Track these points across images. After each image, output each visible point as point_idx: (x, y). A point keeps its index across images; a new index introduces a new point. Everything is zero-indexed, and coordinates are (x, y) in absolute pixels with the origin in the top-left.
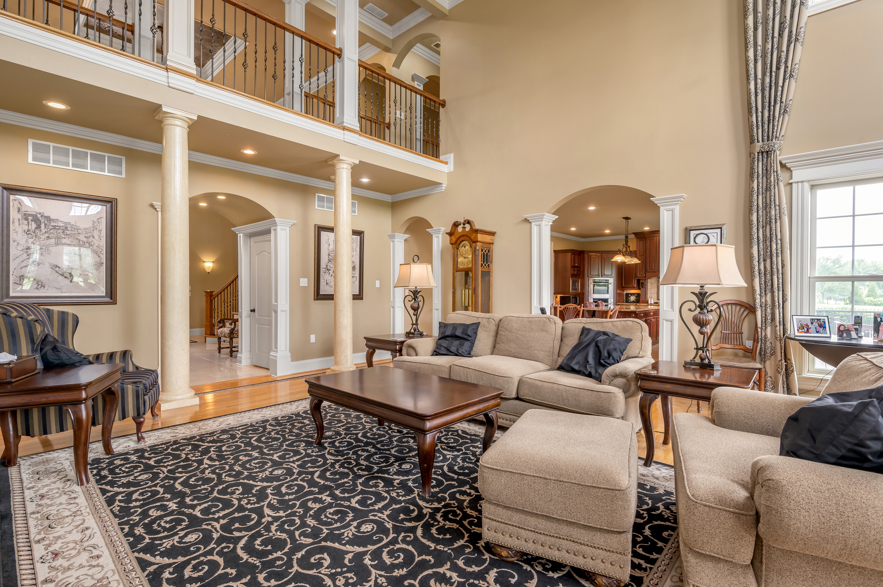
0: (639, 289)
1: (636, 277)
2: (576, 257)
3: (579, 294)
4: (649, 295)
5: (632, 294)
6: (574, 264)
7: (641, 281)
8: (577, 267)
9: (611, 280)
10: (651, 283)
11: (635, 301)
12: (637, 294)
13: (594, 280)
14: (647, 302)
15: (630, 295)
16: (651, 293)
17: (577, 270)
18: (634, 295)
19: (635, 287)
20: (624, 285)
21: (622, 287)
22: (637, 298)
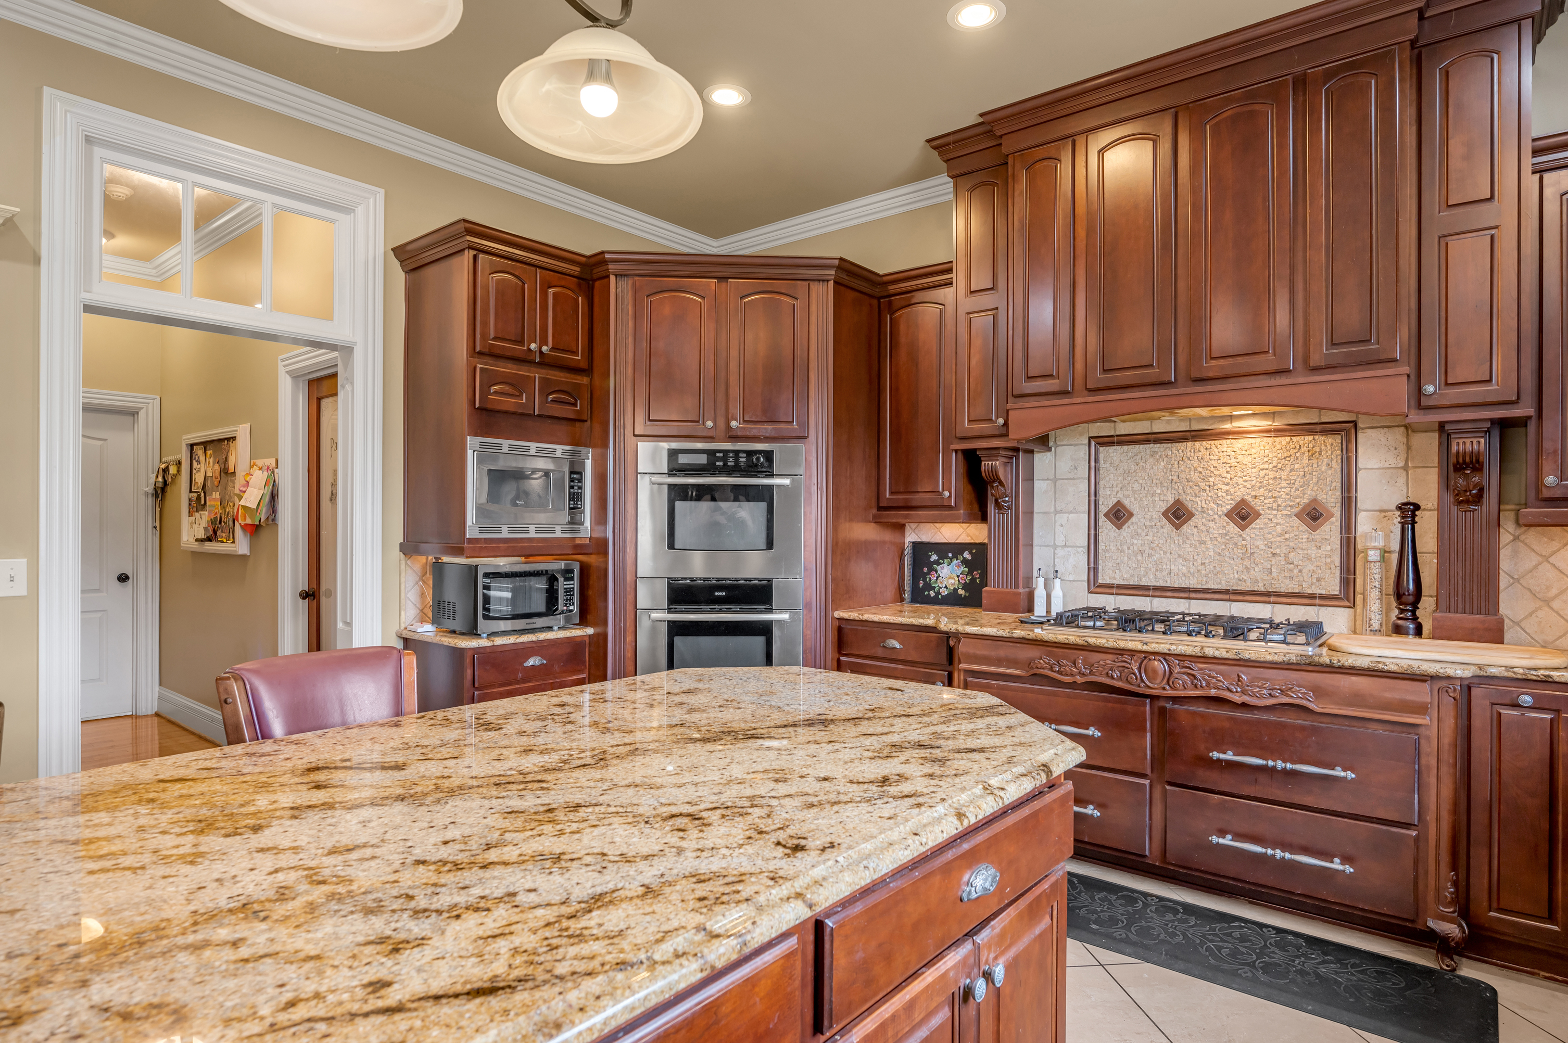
0: (984, 518)
1: (952, 434)
2: (540, 295)
4: (1041, 558)
5: (944, 551)
6: (513, 336)
7: (988, 465)
10: (1055, 480)
11: (961, 592)
12: (970, 553)
13: (673, 454)
14: (1023, 603)
15: (934, 557)
16: (1055, 547)
17: (545, 382)
18: (955, 557)
19: (950, 507)
20: (891, 493)
21: (880, 508)
22: (970, 572)
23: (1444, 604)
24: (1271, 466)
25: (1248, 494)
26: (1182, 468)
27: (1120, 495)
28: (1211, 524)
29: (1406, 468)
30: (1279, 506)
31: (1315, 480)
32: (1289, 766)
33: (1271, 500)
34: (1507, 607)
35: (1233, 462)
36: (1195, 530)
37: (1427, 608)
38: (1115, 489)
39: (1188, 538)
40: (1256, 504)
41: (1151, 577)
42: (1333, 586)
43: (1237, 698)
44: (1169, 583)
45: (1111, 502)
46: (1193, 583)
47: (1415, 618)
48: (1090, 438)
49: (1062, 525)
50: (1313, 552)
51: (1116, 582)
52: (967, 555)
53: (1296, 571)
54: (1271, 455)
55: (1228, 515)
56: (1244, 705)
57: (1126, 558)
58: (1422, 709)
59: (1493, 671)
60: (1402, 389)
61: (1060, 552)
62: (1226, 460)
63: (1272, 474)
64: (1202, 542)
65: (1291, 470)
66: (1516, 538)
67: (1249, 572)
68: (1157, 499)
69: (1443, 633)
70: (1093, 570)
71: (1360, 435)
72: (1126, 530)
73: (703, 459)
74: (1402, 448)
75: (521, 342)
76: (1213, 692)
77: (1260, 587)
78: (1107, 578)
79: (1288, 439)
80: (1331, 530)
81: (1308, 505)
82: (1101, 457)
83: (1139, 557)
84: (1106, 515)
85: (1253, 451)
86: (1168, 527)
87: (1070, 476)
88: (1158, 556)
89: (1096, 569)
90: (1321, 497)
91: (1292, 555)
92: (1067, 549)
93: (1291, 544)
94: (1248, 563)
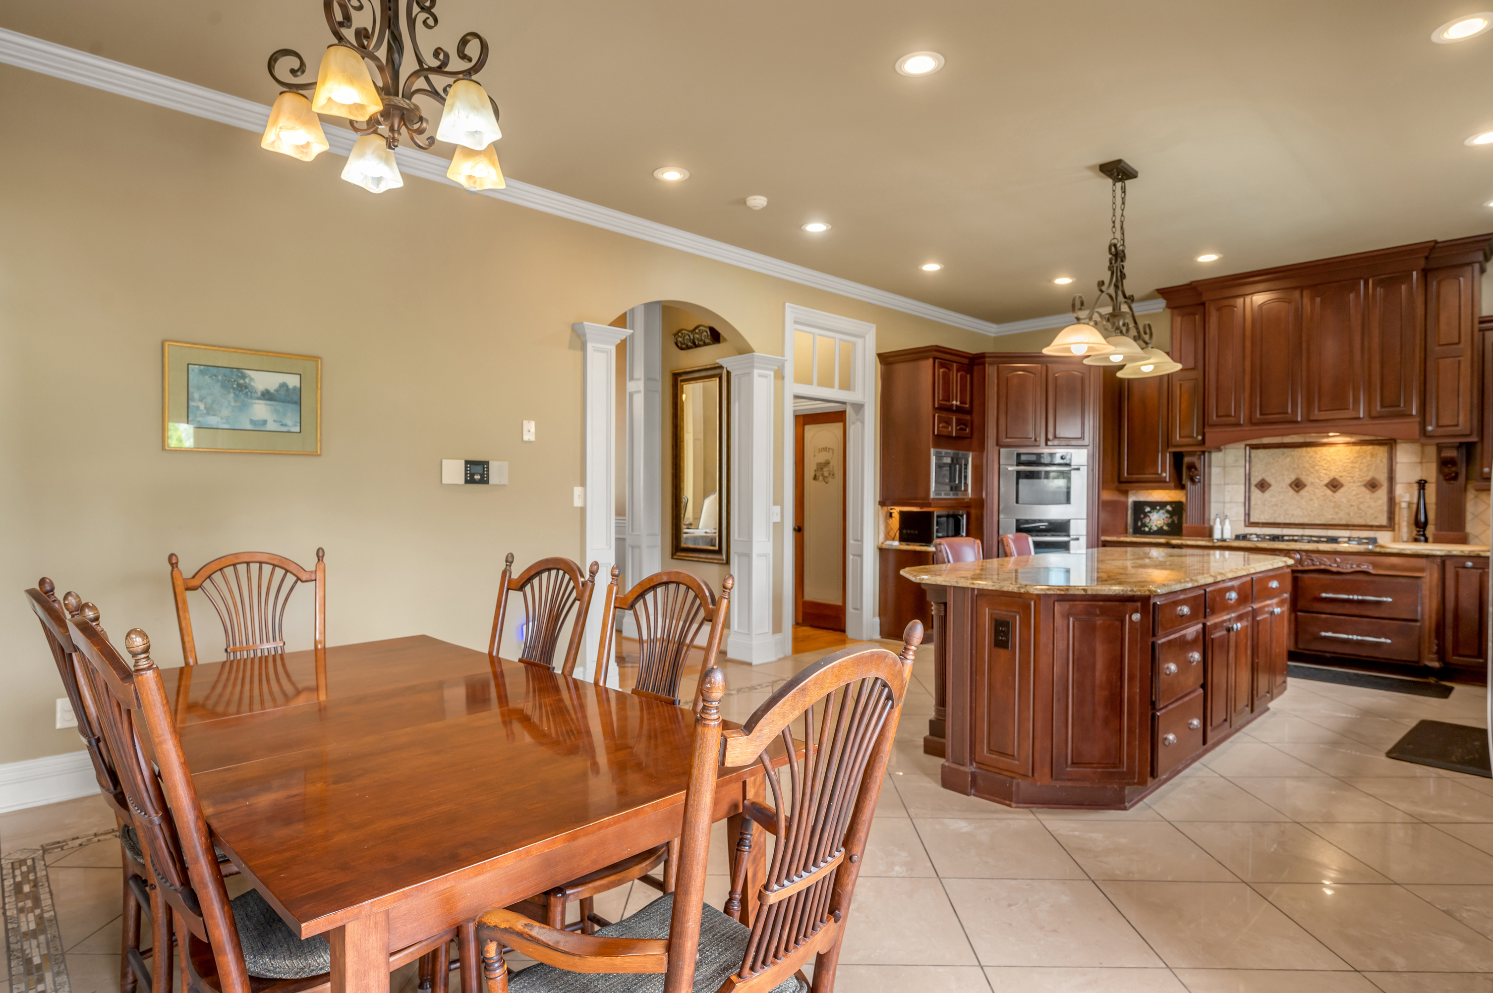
0: (1182, 487)
1: (1168, 443)
2: (955, 376)
3: (966, 506)
4: (1214, 509)
5: (1154, 505)
6: (947, 398)
7: (1187, 460)
8: (959, 410)
9: (1080, 457)
10: (1224, 467)
11: (1165, 528)
12: (1171, 506)
13: (1019, 455)
14: (1207, 533)
15: (1148, 509)
16: (1224, 503)
17: (958, 420)
18: (1161, 508)
19: (1165, 482)
20: (1128, 474)
21: (1120, 482)
22: (1171, 517)
23: (1439, 527)
24: (1350, 460)
25: (1337, 475)
26: (1300, 461)
27: (1264, 476)
28: (1316, 490)
29: (1421, 463)
30: (1354, 481)
31: (1373, 468)
32: (1360, 598)
33: (1350, 478)
34: (1470, 528)
35: (1329, 459)
36: (1308, 493)
37: (1431, 530)
38: (1261, 472)
39: (1303, 497)
40: (1342, 480)
41: (1282, 518)
42: (1384, 521)
43: (1334, 569)
44: (1292, 521)
45: (1259, 479)
46: (1306, 520)
47: (1424, 535)
48: (1246, 445)
49: (1229, 491)
50: (1373, 504)
51: (1261, 521)
52: (1169, 508)
53: (1363, 514)
54: (1349, 455)
55: (1327, 485)
56: (1339, 573)
57: (1267, 508)
58: (1422, 570)
59: (1455, 553)
60: (1416, 429)
61: (1227, 506)
62: (1325, 457)
63: (1350, 465)
64: (1311, 500)
65: (1361, 463)
66: (1476, 497)
67: (1338, 514)
68: (1285, 477)
69: (1437, 540)
70: (1248, 515)
71: (1397, 446)
72: (1268, 494)
73: (1033, 458)
74: (1419, 453)
75: (949, 401)
76: (1323, 567)
77: (1343, 522)
78: (1256, 518)
79: (1361, 447)
80: (1382, 494)
81: (1370, 481)
82: (1253, 455)
83: (1275, 508)
84: (1256, 486)
85: (1340, 453)
86: (1292, 492)
87: (1234, 465)
88: (1286, 507)
89: (1249, 515)
90: (1377, 477)
91: (1361, 505)
92: (1231, 504)
93: (1361, 500)
94: (1336, 510)
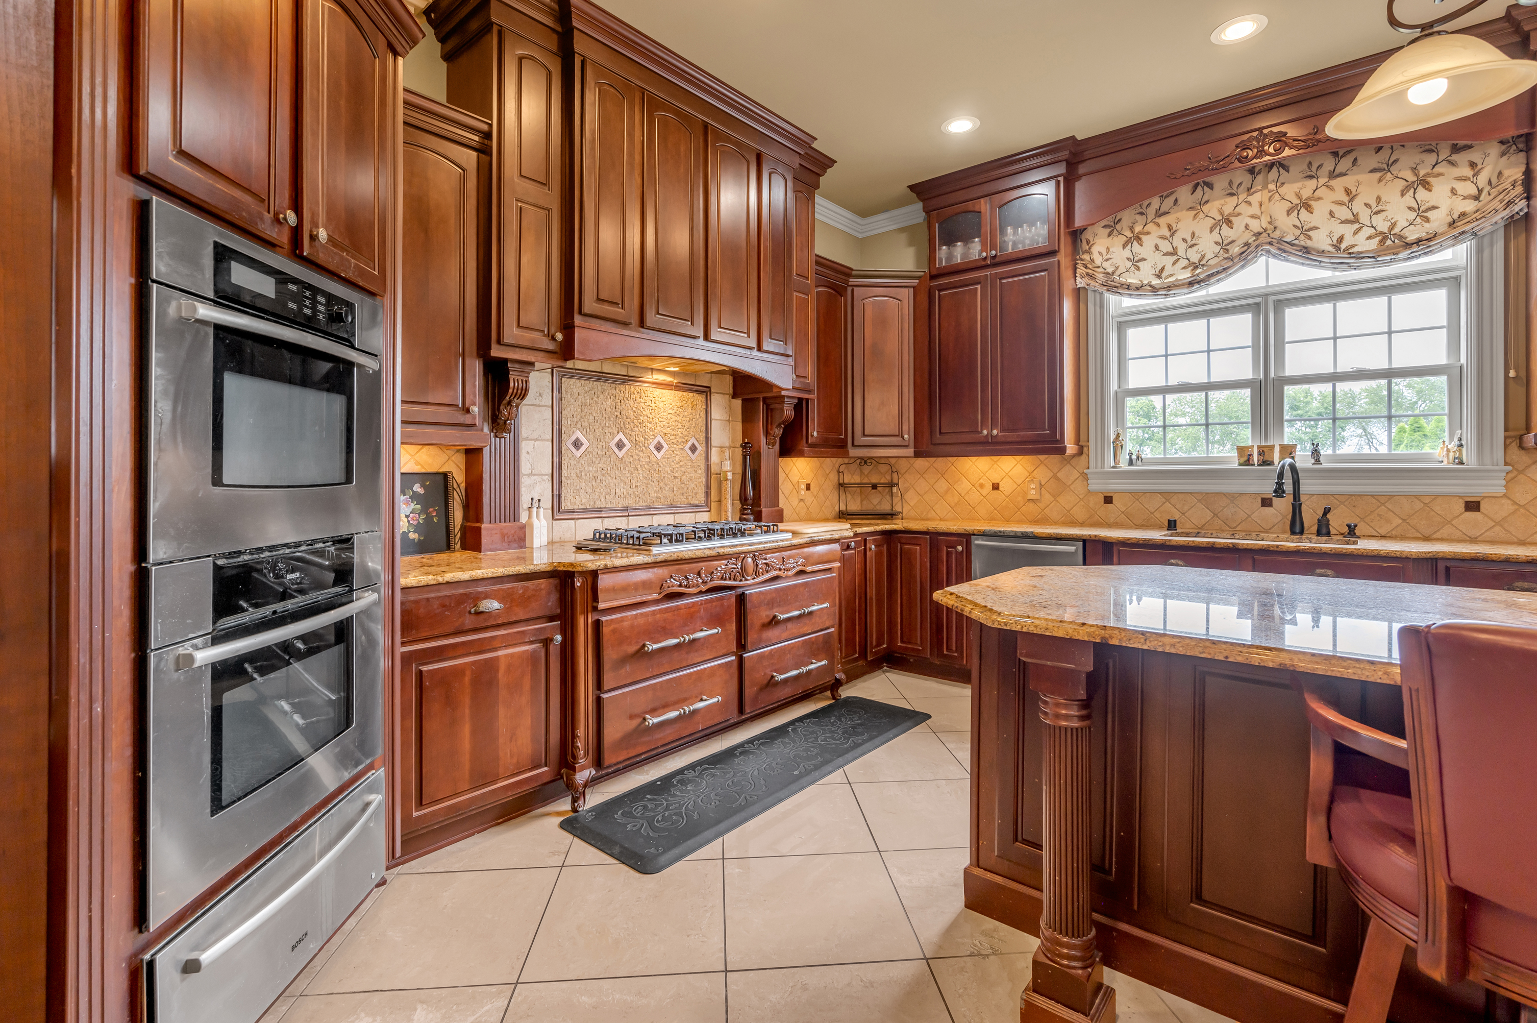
16: (522, 475)
18: (403, 490)
22: (424, 510)
24: (674, 412)
25: (662, 431)
26: (623, 406)
28: (641, 454)
29: (729, 421)
30: (677, 441)
31: (694, 425)
33: (673, 437)
35: (653, 405)
36: (632, 459)
38: (575, 420)
39: (627, 466)
40: (665, 440)
41: (603, 500)
42: (701, 498)
46: (630, 503)
48: (554, 368)
49: (528, 453)
50: (693, 475)
51: (576, 507)
53: (685, 489)
54: (673, 404)
57: (584, 484)
61: (527, 481)
62: (649, 403)
63: (674, 418)
64: (635, 469)
65: (683, 416)
67: (662, 492)
68: (606, 431)
70: (557, 498)
71: (712, 397)
72: (583, 459)
73: (265, 286)
74: (728, 408)
78: (569, 504)
79: (681, 393)
80: (700, 460)
82: (563, 387)
83: (594, 483)
84: (568, 444)
85: (664, 399)
86: (613, 456)
87: (537, 402)
88: (607, 481)
89: (559, 496)
91: (684, 477)
92: (533, 478)
93: (683, 469)
94: (662, 484)
